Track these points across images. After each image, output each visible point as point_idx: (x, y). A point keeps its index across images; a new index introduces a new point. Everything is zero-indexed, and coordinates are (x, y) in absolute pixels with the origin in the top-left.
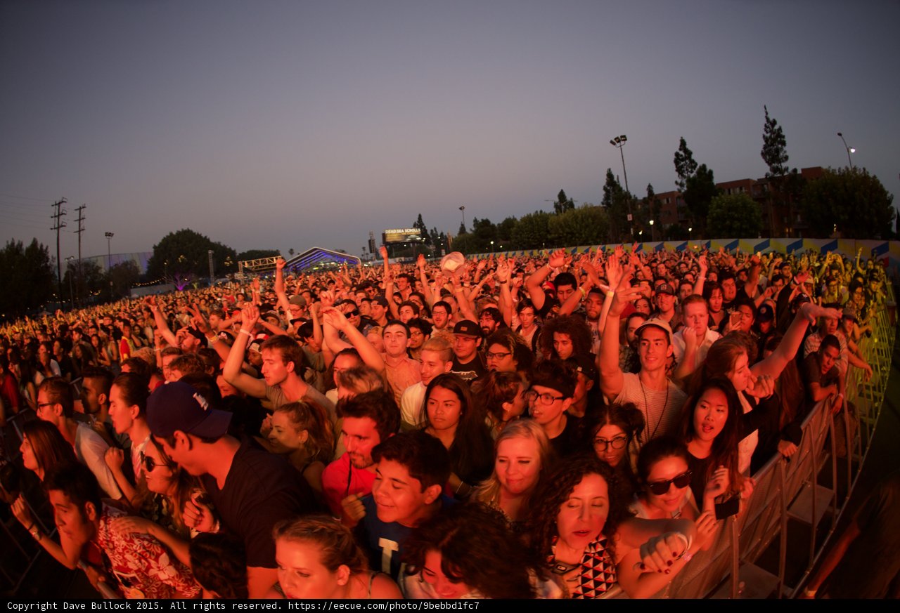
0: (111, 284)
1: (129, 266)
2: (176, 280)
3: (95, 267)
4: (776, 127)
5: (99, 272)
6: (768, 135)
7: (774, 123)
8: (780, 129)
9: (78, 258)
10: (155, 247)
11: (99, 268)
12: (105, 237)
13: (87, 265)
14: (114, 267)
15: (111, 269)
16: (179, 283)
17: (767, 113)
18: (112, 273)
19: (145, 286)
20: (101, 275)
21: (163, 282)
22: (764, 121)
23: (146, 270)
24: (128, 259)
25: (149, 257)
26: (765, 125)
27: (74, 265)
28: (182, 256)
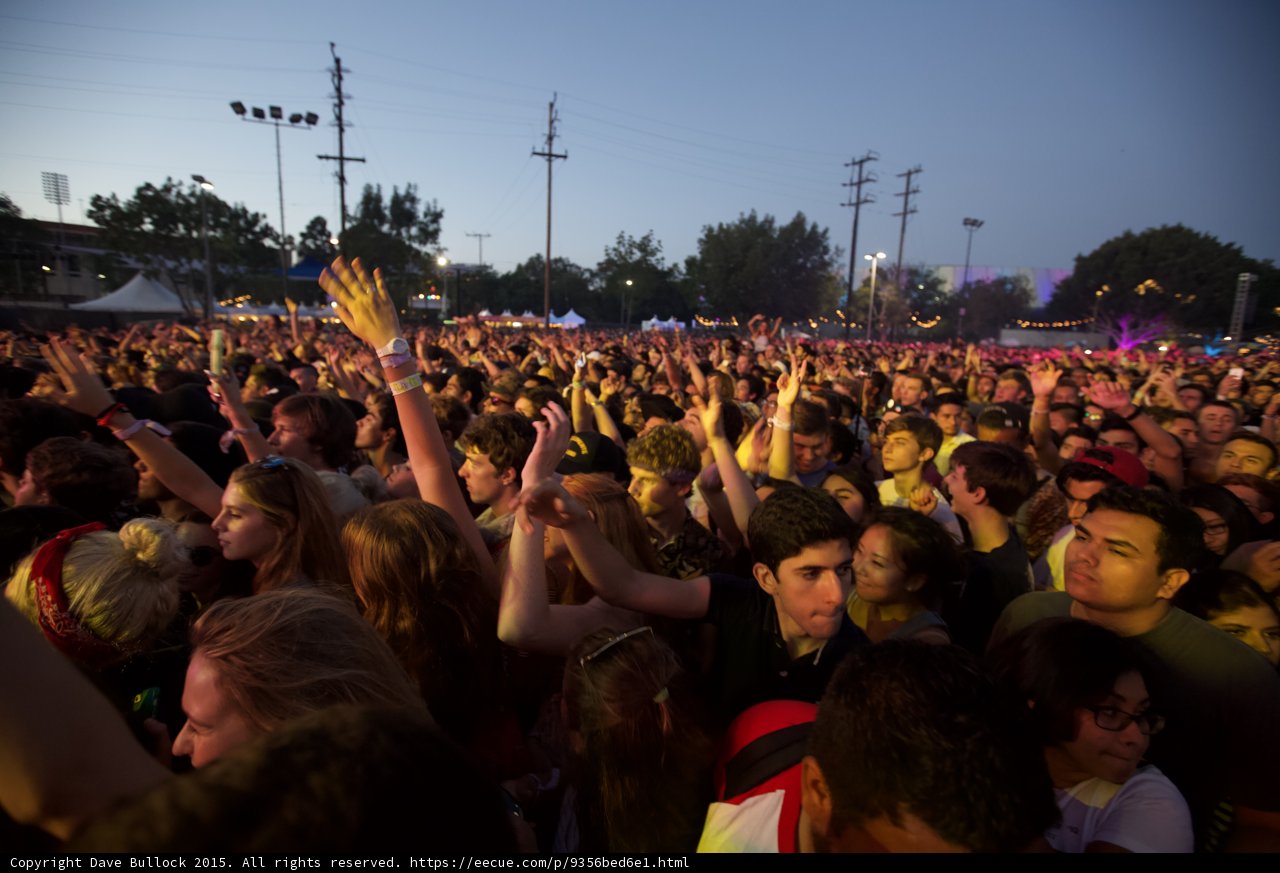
0: (962, 311)
1: (1009, 287)
2: (1120, 329)
3: (929, 280)
5: (940, 288)
9: (896, 261)
10: (1080, 259)
11: (940, 282)
12: (963, 227)
13: (913, 273)
14: (973, 286)
15: (966, 286)
16: (1126, 335)
18: (967, 295)
19: (1038, 328)
20: (941, 294)
21: (1083, 328)
23: (1048, 299)
24: (1009, 273)
25: (1058, 277)
27: (885, 269)
28: (1149, 282)
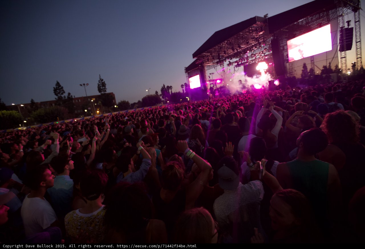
4: (103, 81)
6: (99, 84)
7: (102, 80)
8: (104, 82)
17: (100, 77)
22: (99, 79)
26: (99, 81)
